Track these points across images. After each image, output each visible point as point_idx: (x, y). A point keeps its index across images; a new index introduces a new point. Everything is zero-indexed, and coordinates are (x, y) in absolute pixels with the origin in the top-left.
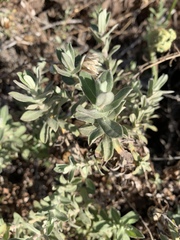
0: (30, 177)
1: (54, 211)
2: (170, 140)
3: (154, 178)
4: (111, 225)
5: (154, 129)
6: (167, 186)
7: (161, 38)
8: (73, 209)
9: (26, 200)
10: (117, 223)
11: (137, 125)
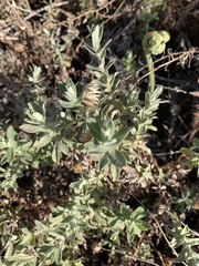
0: (39, 179)
1: (74, 221)
2: (173, 124)
3: (158, 173)
4: (123, 220)
5: (155, 129)
6: (171, 177)
7: (155, 42)
8: (88, 213)
9: (40, 202)
10: (128, 218)
11: (138, 137)
